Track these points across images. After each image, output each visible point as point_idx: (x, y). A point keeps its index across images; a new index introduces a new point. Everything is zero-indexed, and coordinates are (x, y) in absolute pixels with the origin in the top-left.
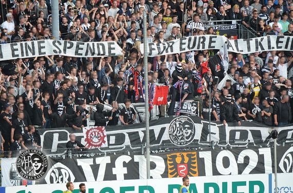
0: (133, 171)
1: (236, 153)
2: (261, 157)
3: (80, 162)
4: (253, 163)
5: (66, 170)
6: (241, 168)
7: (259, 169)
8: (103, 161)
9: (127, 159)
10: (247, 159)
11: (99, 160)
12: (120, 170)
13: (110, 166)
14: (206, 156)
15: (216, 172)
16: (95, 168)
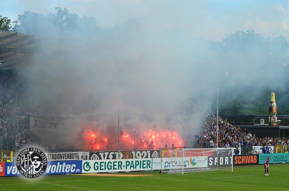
0: (114, 157)
1: (141, 152)
2: (147, 153)
3: (100, 154)
4: (145, 155)
5: (96, 156)
6: (142, 157)
7: (147, 157)
8: (106, 154)
9: (113, 153)
10: (144, 154)
11: (105, 153)
12: (111, 156)
13: (108, 155)
14: (134, 153)
15: (136, 158)
16: (104, 156)
